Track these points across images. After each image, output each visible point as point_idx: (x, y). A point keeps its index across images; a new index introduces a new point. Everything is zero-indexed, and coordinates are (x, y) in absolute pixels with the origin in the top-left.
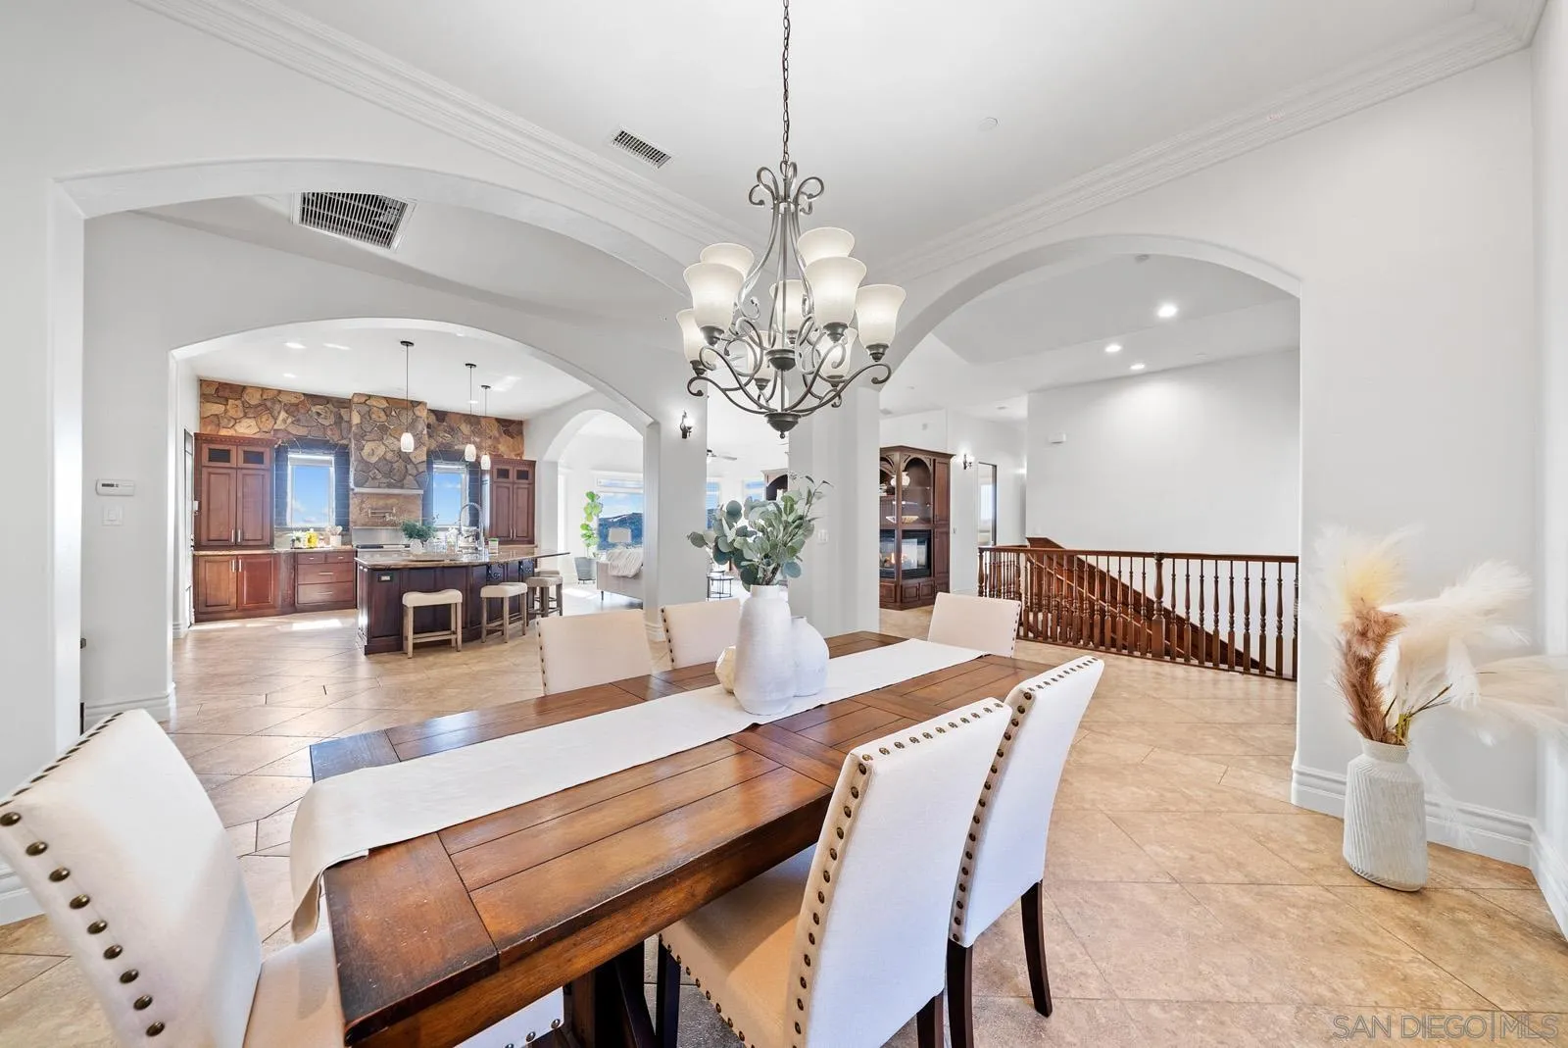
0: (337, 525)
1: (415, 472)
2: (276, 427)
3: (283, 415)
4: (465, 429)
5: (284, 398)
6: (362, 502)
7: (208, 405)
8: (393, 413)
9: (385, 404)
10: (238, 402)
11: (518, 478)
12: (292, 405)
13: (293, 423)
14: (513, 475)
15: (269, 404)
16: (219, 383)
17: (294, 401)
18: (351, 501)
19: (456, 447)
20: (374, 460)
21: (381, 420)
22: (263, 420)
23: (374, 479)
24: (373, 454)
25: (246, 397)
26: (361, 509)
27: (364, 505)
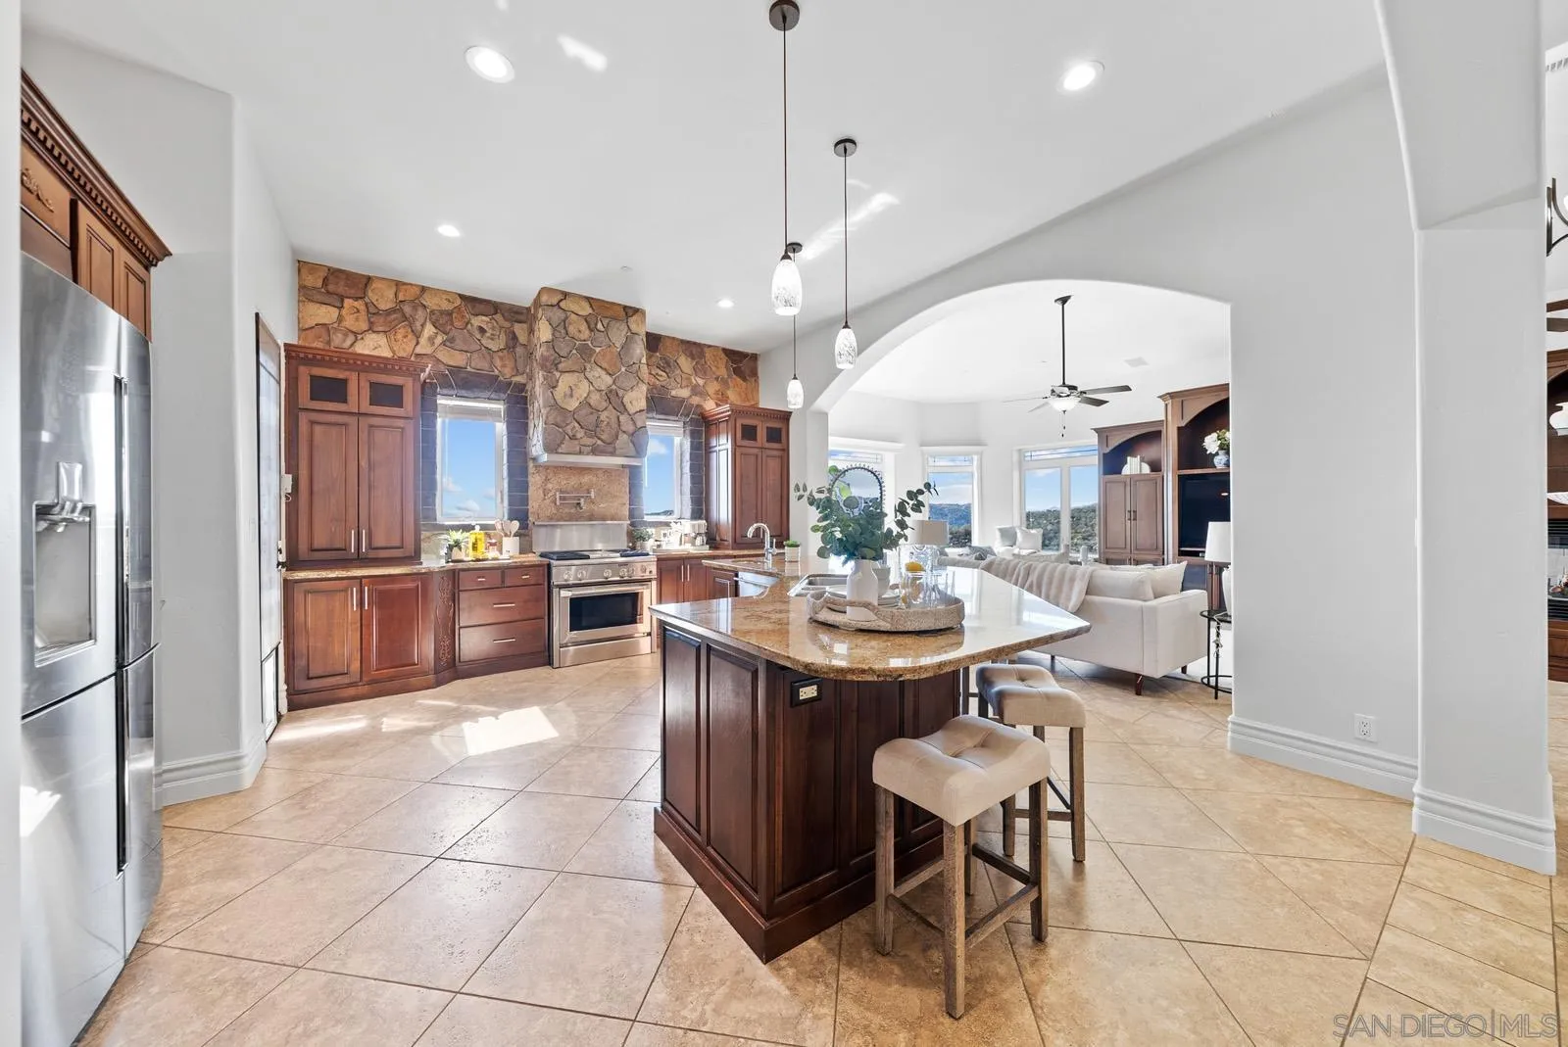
0: (511, 519)
1: (630, 428)
2: (418, 350)
3: (429, 330)
4: (685, 363)
5: (431, 302)
6: (547, 480)
7: (312, 308)
8: (599, 326)
9: (586, 310)
10: (359, 304)
11: (769, 440)
12: (442, 312)
13: (444, 343)
14: (762, 434)
15: (407, 309)
16: (329, 269)
17: (446, 306)
18: (531, 479)
19: (673, 393)
20: (572, 405)
21: (582, 337)
22: (399, 336)
23: (573, 438)
24: (571, 396)
25: (371, 295)
26: (545, 492)
27: (550, 486)
